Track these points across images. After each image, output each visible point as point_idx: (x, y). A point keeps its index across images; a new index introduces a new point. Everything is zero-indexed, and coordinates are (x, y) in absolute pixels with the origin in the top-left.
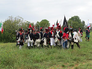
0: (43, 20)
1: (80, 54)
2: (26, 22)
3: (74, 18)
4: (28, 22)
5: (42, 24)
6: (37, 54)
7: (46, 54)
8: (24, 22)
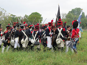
0: (33, 13)
1: (82, 60)
2: (10, 15)
3: (75, 11)
4: (12, 15)
5: (32, 18)
6: (24, 59)
7: (37, 59)
8: (8, 15)
